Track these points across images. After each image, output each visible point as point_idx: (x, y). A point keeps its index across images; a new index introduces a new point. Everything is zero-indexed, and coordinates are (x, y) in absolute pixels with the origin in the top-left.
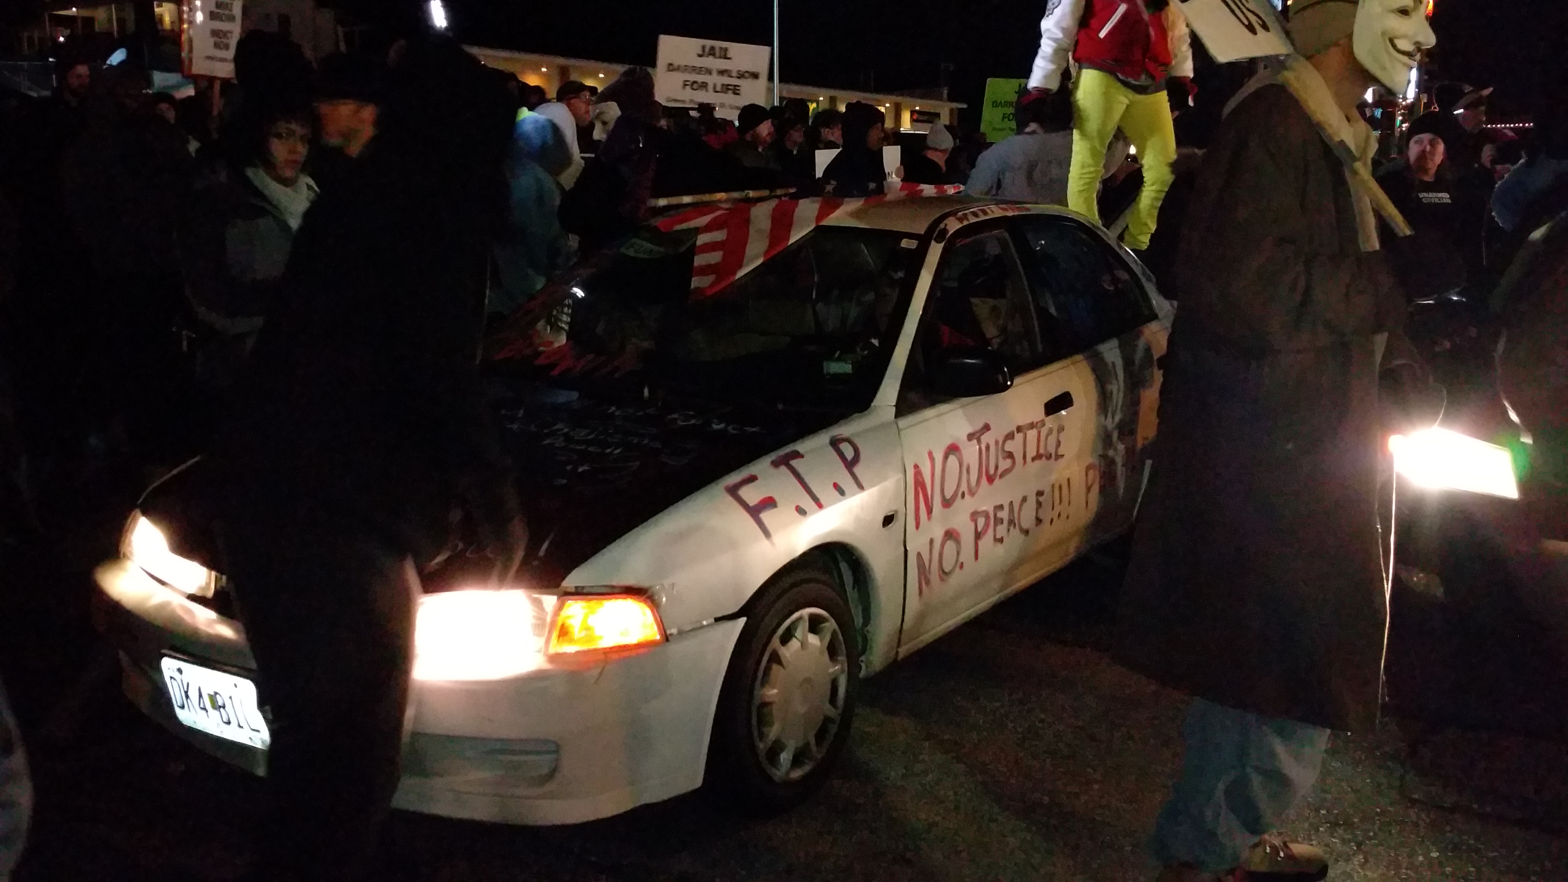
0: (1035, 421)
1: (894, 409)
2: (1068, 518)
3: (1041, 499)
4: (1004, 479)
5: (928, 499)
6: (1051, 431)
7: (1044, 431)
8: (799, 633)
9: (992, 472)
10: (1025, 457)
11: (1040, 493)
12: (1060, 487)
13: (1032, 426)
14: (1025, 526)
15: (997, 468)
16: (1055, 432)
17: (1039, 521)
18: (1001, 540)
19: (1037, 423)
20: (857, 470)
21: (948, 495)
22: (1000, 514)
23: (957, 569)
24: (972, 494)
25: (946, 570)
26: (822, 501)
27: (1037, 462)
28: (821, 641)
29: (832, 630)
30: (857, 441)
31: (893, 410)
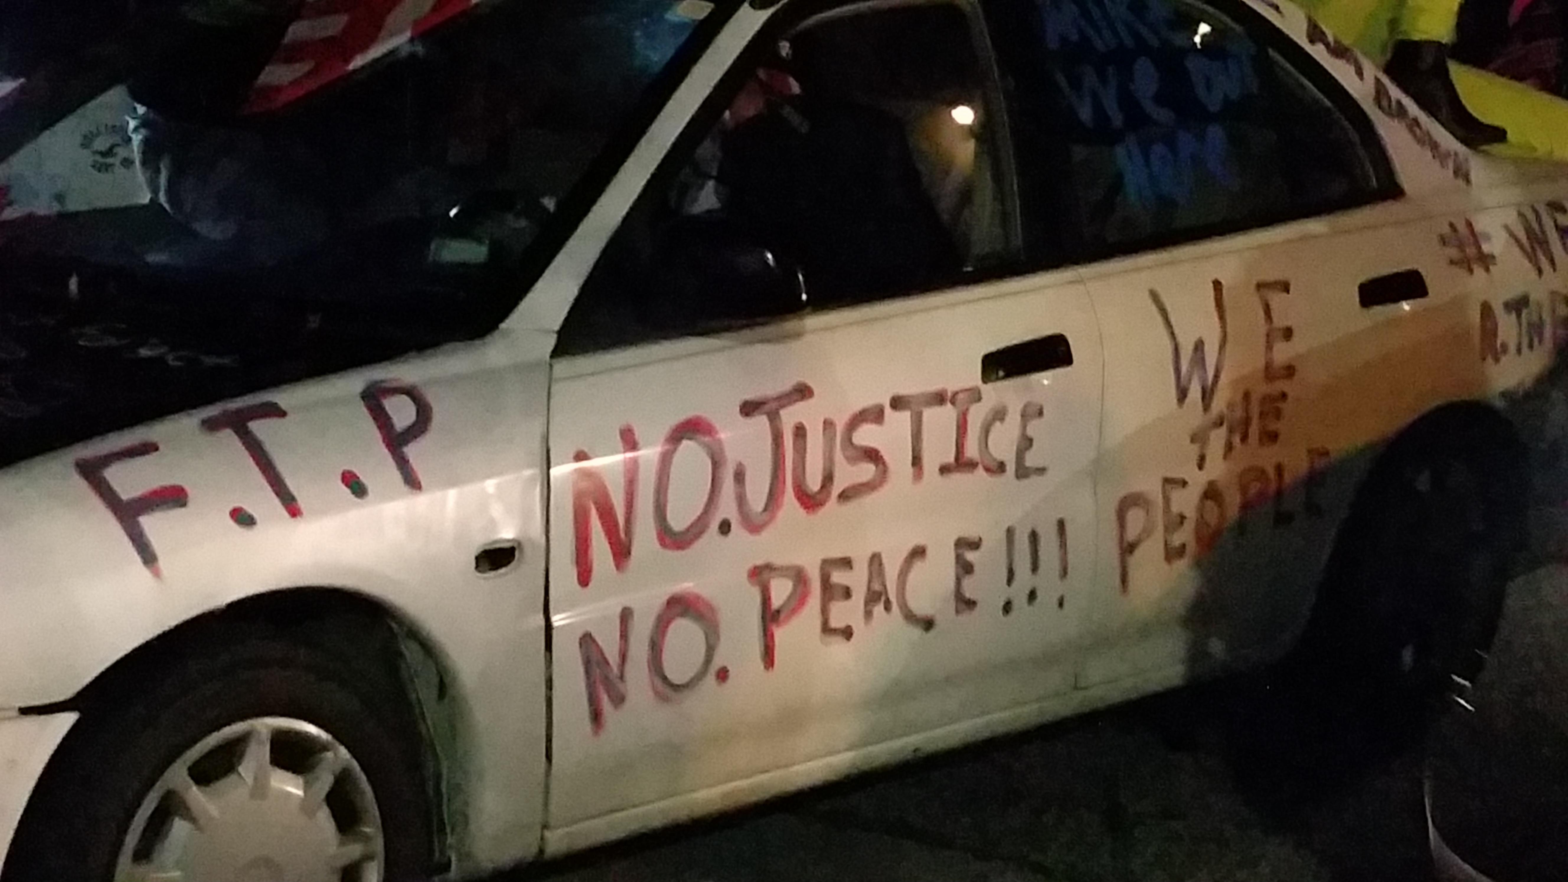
0: (951, 388)
1: (555, 336)
2: (1061, 604)
3: (970, 556)
4: (852, 506)
5: (616, 525)
6: (999, 415)
7: (977, 415)
8: (247, 769)
9: (814, 484)
10: (917, 461)
11: (966, 544)
12: (1034, 537)
13: (939, 398)
14: (921, 606)
15: (828, 479)
16: (1014, 419)
17: (965, 603)
18: (847, 633)
19: (956, 394)
20: (412, 451)
21: (678, 521)
22: (838, 577)
23: (711, 678)
24: (754, 527)
25: (676, 676)
26: (302, 502)
27: (958, 478)
28: (307, 787)
29: (338, 769)
30: (431, 397)
31: (551, 342)
